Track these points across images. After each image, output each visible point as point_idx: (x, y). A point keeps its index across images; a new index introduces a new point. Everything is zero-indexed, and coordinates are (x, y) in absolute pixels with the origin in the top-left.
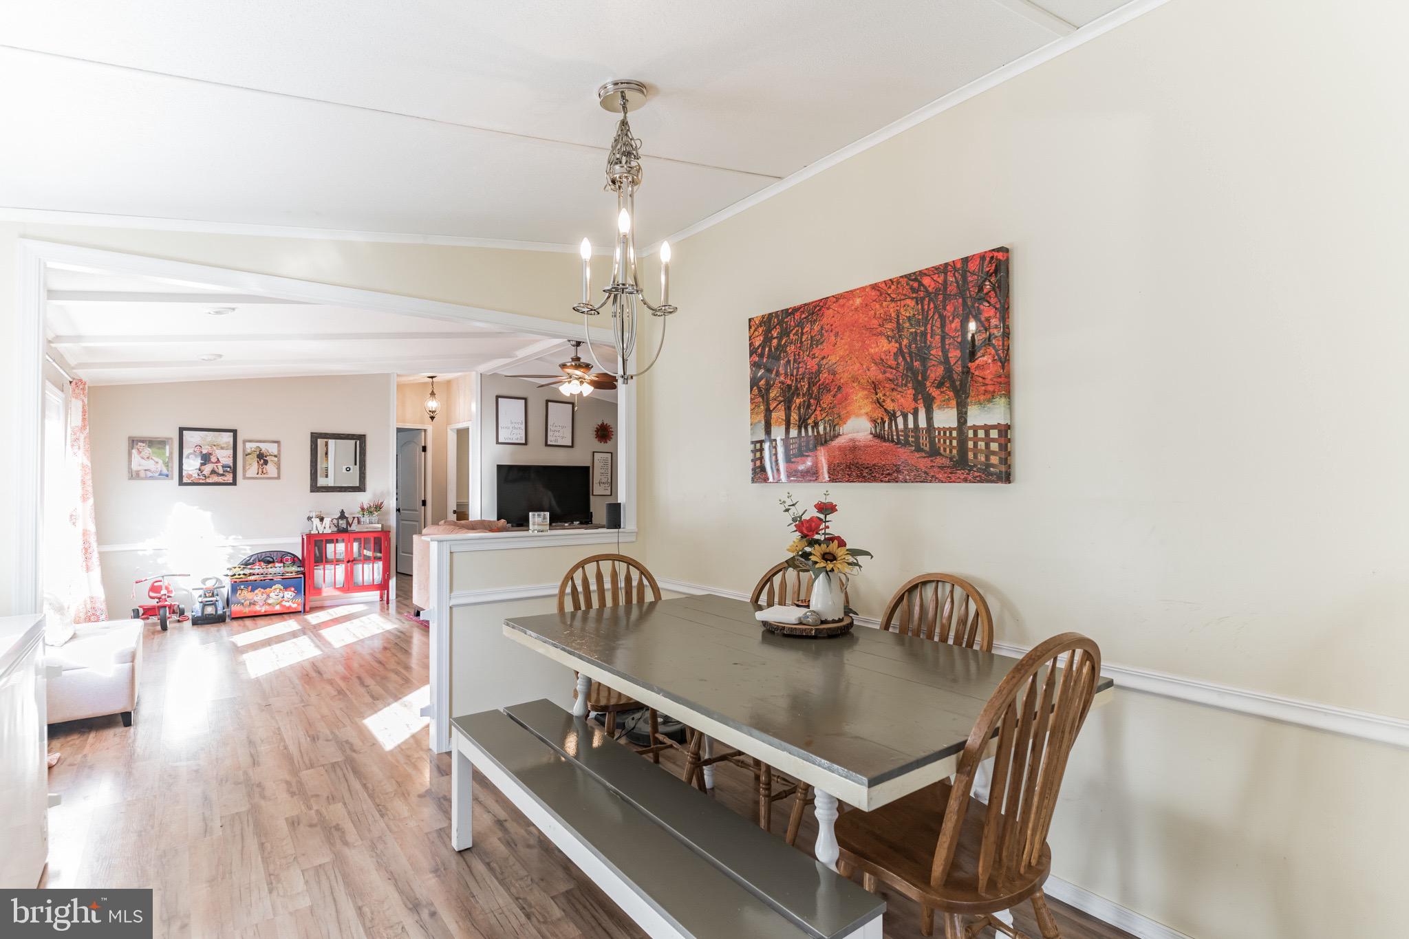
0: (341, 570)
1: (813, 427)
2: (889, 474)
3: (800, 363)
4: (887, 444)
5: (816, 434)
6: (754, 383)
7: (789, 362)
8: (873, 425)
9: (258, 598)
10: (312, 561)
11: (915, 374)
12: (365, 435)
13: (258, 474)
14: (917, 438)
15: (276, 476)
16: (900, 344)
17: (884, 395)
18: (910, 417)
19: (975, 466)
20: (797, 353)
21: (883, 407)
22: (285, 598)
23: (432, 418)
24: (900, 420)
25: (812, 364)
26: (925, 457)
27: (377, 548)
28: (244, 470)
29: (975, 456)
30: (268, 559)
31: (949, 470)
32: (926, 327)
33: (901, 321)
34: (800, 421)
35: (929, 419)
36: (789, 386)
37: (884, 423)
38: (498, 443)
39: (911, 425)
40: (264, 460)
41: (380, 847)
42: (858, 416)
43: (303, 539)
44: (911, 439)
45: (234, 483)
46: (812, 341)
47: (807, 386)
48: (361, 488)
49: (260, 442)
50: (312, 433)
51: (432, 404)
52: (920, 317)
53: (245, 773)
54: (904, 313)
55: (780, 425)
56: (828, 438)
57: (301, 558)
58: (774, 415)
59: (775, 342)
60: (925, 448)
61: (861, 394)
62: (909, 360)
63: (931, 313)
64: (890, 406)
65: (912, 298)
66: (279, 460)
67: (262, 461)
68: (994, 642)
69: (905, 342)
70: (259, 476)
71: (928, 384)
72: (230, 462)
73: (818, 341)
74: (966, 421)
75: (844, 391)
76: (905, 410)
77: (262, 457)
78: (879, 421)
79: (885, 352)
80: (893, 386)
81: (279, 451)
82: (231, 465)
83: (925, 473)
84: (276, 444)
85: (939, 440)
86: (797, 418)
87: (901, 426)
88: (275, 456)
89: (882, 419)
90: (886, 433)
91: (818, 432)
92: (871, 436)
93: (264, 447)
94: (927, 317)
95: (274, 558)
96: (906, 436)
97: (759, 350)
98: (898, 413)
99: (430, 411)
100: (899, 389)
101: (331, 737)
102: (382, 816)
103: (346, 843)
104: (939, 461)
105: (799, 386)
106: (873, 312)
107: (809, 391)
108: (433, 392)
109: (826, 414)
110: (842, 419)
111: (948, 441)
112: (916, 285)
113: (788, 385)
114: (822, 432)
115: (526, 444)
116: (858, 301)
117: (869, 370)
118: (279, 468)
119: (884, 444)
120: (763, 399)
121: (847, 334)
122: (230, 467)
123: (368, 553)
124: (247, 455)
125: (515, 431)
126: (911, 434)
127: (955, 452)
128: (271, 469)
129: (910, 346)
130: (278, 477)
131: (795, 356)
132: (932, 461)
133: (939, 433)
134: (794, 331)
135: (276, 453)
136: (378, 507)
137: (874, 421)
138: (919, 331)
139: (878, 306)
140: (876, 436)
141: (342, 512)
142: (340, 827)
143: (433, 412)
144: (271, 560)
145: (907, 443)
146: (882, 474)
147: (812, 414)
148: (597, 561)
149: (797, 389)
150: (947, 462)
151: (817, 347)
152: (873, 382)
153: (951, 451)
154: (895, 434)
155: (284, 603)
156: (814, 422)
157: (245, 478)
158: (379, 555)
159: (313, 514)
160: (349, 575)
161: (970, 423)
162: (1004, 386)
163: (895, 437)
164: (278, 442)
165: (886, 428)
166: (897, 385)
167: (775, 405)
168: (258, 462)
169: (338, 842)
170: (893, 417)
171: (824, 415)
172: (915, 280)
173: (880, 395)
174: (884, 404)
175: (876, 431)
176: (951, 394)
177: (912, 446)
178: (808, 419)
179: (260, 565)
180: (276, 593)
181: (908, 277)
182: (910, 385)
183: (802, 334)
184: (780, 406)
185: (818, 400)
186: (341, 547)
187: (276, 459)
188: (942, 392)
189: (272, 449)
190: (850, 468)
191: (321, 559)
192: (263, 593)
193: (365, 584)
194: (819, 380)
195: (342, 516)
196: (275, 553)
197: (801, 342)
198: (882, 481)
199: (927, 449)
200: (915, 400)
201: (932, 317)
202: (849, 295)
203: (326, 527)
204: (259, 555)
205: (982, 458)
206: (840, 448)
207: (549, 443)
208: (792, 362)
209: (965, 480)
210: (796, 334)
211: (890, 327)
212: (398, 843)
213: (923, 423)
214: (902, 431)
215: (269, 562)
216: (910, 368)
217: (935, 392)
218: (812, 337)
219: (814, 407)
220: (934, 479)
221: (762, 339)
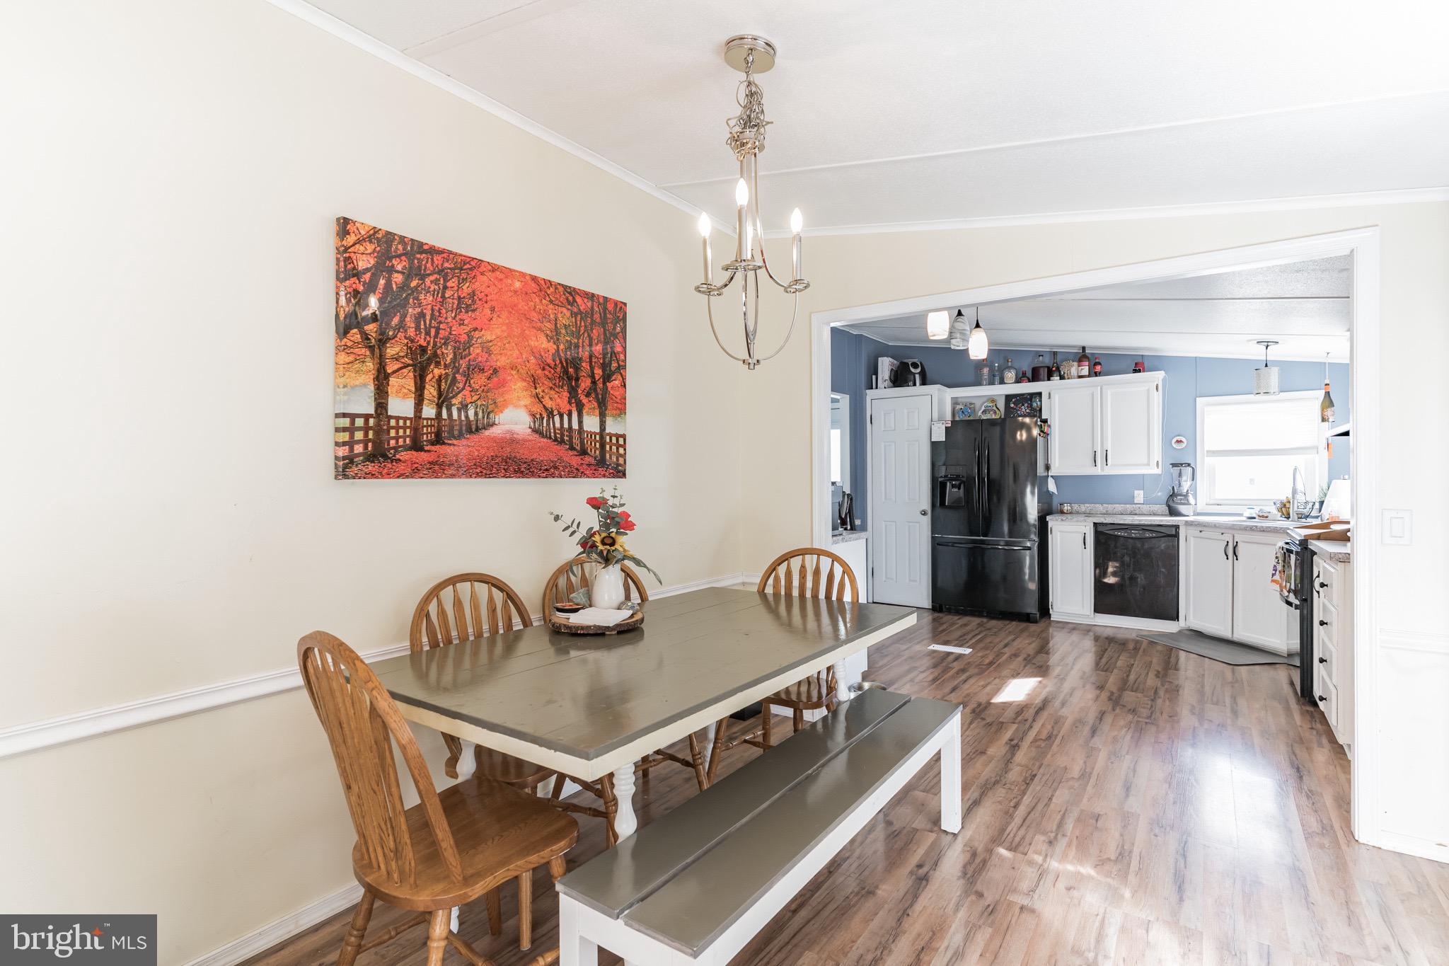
1: (459, 410)
2: (547, 470)
3: (440, 322)
4: (545, 440)
5: (463, 418)
6: (347, 325)
7: (422, 315)
8: (532, 419)
11: (570, 378)
14: (571, 437)
16: (558, 347)
17: (543, 391)
18: (566, 418)
19: (610, 465)
20: (437, 308)
21: (542, 402)
24: (557, 419)
25: (460, 331)
26: (576, 455)
29: (610, 458)
31: (593, 468)
32: (578, 340)
33: (558, 325)
34: (439, 398)
35: (580, 422)
36: (423, 350)
37: (543, 419)
39: (566, 425)
42: (516, 406)
44: (566, 438)
46: (459, 303)
47: (451, 356)
52: (574, 329)
54: (561, 319)
55: (405, 396)
56: (480, 426)
58: (392, 380)
59: (398, 278)
60: (577, 447)
61: (520, 384)
62: (565, 365)
63: (582, 329)
64: (549, 404)
65: (568, 309)
69: (562, 347)
71: (580, 392)
73: (468, 306)
74: (605, 429)
75: (501, 375)
76: (561, 410)
78: (538, 416)
79: (544, 349)
80: (551, 385)
83: (577, 469)
85: (587, 441)
86: (435, 393)
87: (558, 425)
89: (541, 414)
90: (545, 429)
91: (467, 417)
92: (530, 430)
94: (580, 332)
96: (562, 435)
97: (367, 276)
98: (556, 412)
100: (557, 389)
104: (588, 459)
105: (439, 352)
106: (533, 304)
107: (454, 363)
109: (478, 397)
110: (497, 407)
111: (593, 443)
112: (570, 298)
113: (421, 346)
114: (472, 417)
116: (517, 285)
117: (528, 361)
119: (542, 440)
120: (373, 353)
121: (504, 315)
126: (566, 433)
127: (598, 452)
129: (566, 352)
131: (433, 310)
132: (582, 459)
133: (587, 435)
134: (432, 278)
137: (534, 416)
138: (573, 341)
139: (537, 300)
140: (535, 431)
145: (562, 442)
146: (540, 470)
147: (459, 392)
149: (435, 355)
150: (593, 461)
151: (467, 312)
152: (533, 376)
153: (595, 452)
154: (552, 431)
156: (461, 403)
161: (607, 431)
163: (552, 434)
165: (545, 425)
166: (554, 384)
167: (396, 367)
170: (551, 414)
171: (475, 398)
172: (570, 293)
173: (539, 390)
174: (543, 400)
175: (535, 425)
176: (596, 404)
177: (567, 444)
178: (453, 397)
181: (565, 287)
182: (566, 388)
183: (445, 288)
184: (405, 371)
185: (468, 377)
188: (590, 401)
190: (506, 462)
194: (470, 354)
197: (443, 296)
198: (539, 477)
199: (578, 448)
200: (570, 403)
201: (583, 333)
202: (509, 272)
205: (614, 459)
206: (494, 439)
208: (428, 318)
209: (604, 476)
210: (436, 282)
211: (549, 327)
213: (575, 426)
214: (558, 430)
216: (566, 372)
217: (585, 400)
218: (459, 298)
219: (461, 385)
220: (583, 475)
221: (372, 262)
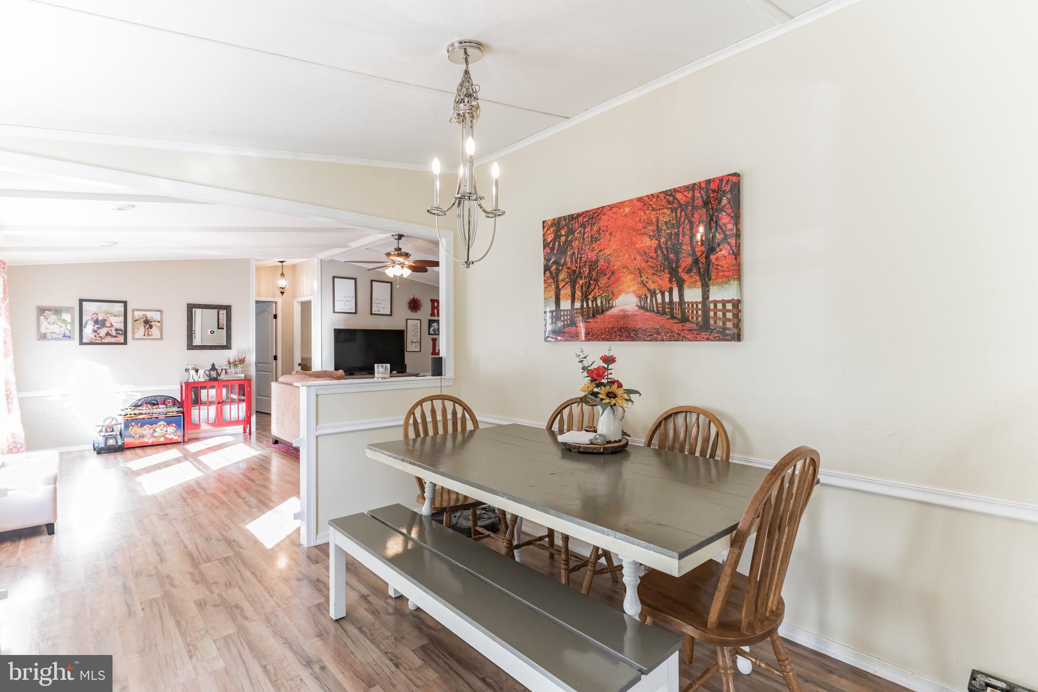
0: (212, 409)
1: (592, 301)
2: (650, 335)
3: (582, 254)
4: (649, 313)
5: (594, 306)
6: (547, 268)
7: (574, 253)
8: (639, 300)
9: (147, 432)
10: (190, 403)
11: (670, 263)
12: (230, 306)
13: (144, 336)
14: (672, 309)
15: (159, 337)
16: (659, 241)
17: (647, 278)
18: (667, 294)
19: (715, 329)
20: (580, 247)
21: (646, 286)
22: (168, 432)
23: (282, 293)
24: (659, 297)
25: (592, 256)
26: (677, 323)
27: (241, 392)
28: (133, 333)
29: (715, 322)
30: (154, 401)
31: (696, 332)
32: (679, 229)
33: (660, 224)
34: (582, 297)
35: (681, 295)
36: (574, 272)
37: (647, 298)
38: (334, 312)
39: (667, 300)
40: (149, 325)
41: (273, 619)
42: (627, 293)
43: (182, 386)
44: (667, 310)
45: (125, 343)
46: (592, 238)
47: (588, 271)
48: (227, 347)
49: (146, 310)
50: (188, 304)
51: (282, 283)
52: (674, 222)
53: (156, 568)
54: (662, 219)
55: (567, 299)
56: (604, 309)
57: (179, 400)
58: (562, 292)
59: (563, 239)
60: (678, 317)
61: (630, 277)
62: (666, 253)
63: (682, 219)
64: (652, 286)
65: (668, 208)
66: (162, 325)
67: (148, 325)
68: (730, 455)
69: (663, 240)
70: (145, 337)
71: (680, 270)
72: (121, 326)
73: (596, 238)
74: (708, 297)
75: (616, 275)
76: (663, 289)
77: (147, 323)
78: (643, 297)
79: (648, 246)
80: (653, 272)
81: (162, 318)
82: (123, 329)
83: (678, 334)
84: (159, 313)
85: (688, 311)
86: (580, 295)
87: (660, 301)
88: (159, 322)
89: (645, 295)
90: (648, 305)
91: (596, 305)
92: (637, 307)
93: (150, 315)
94: (680, 222)
95: (159, 401)
96: (664, 308)
97: (551, 244)
98: (658, 291)
99: (280, 288)
100: (658, 274)
101: (220, 538)
102: (271, 596)
103: (246, 618)
104: (688, 325)
105: (582, 271)
106: (638, 218)
107: (589, 274)
108: (282, 273)
109: (602, 291)
110: (614, 295)
111: (695, 312)
112: (671, 199)
113: (573, 270)
114: (599, 304)
115: (356, 313)
116: (627, 210)
117: (635, 260)
118: (161, 332)
119: (647, 313)
120: (554, 280)
121: (619, 233)
122: (122, 331)
123: (235, 397)
124: (135, 321)
125: (347, 303)
126: (667, 306)
127: (700, 319)
128: (155, 331)
129: (667, 243)
130: (161, 338)
131: (578, 249)
132: (683, 326)
133: (688, 306)
134: (578, 231)
135: (159, 320)
136: (242, 361)
137: (640, 297)
138: (673, 232)
139: (642, 214)
140: (641, 308)
141: (213, 365)
142: (239, 606)
143: (283, 288)
144: (156, 402)
145: (664, 313)
146: (645, 335)
147: (592, 291)
148: (432, 400)
149: (580, 273)
150: (694, 327)
151: (596, 242)
152: (639, 269)
153: (697, 319)
154: (655, 306)
155: (167, 436)
156: (593, 297)
157: (134, 339)
158: (243, 398)
159: (190, 367)
160: (220, 413)
161: (711, 299)
162: (736, 273)
163: (655, 308)
164: (160, 311)
165: (649, 302)
166: (657, 271)
167: (563, 284)
168: (145, 327)
169: (239, 617)
170: (653, 293)
171: (601, 292)
172: (671, 195)
173: (644, 278)
174: (647, 284)
175: (641, 304)
176: (698, 278)
177: (668, 315)
178: (589, 295)
179: (147, 406)
180: (161, 429)
181: (665, 193)
182: (667, 271)
183: (584, 233)
184: (567, 285)
185: (596, 281)
186: (213, 392)
187: (159, 324)
188: (690, 276)
189: (155, 316)
190: (621, 331)
191: (197, 402)
192: (150, 428)
193: (232, 420)
194: (598, 267)
195: (213, 368)
196: (159, 397)
197: (583, 239)
198: (645, 340)
199: (679, 317)
200: (671, 282)
201: (684, 222)
202: (620, 205)
203: (201, 377)
204: (146, 399)
205: (720, 323)
206: (612, 316)
207: (373, 312)
208: (576, 254)
209: (708, 339)
210: (579, 233)
211: (652, 229)
212: (287, 616)
214: (661, 304)
215: (154, 404)
216: (666, 258)
217: (685, 276)
218: (592, 235)
219: (593, 287)
220: (685, 339)
221: (553, 236)
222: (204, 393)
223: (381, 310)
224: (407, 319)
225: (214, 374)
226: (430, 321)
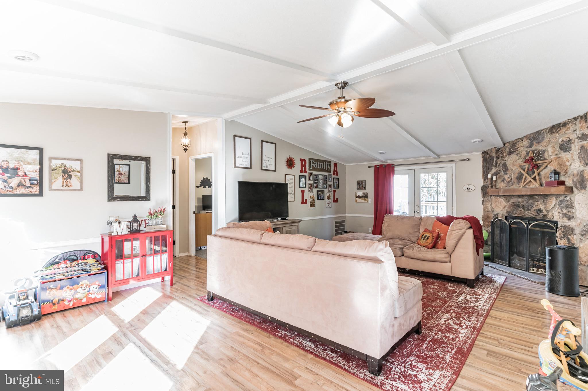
0: (137, 261)
9: (67, 294)
10: (114, 257)
12: (149, 158)
13: (63, 186)
15: (79, 188)
22: (91, 292)
23: (185, 150)
27: (164, 243)
28: (51, 183)
30: (73, 257)
38: (235, 167)
40: (69, 175)
43: (103, 239)
45: (41, 194)
48: (146, 198)
49: (65, 159)
50: (109, 154)
51: (186, 141)
57: (100, 254)
66: (81, 175)
67: (67, 175)
70: (64, 188)
72: (37, 176)
77: (67, 173)
81: (82, 167)
82: (38, 178)
84: (79, 162)
88: (78, 172)
93: (68, 164)
95: (78, 256)
99: (184, 145)
108: (186, 132)
115: (251, 168)
118: (81, 182)
122: (37, 181)
123: (157, 248)
124: (52, 170)
125: (245, 160)
128: (74, 182)
130: (81, 189)
135: (79, 169)
136: (162, 212)
141: (135, 217)
143: (186, 146)
144: (75, 258)
155: (90, 296)
157: (51, 189)
158: (164, 249)
159: (113, 219)
160: (143, 265)
164: (80, 160)
168: (63, 177)
179: (65, 263)
180: (83, 288)
186: (137, 244)
187: (79, 174)
189: (76, 166)
191: (121, 256)
192: (71, 289)
193: (155, 272)
195: (135, 219)
196: (79, 252)
203: (123, 230)
204: (65, 255)
207: (263, 168)
215: (74, 260)
222: (127, 246)
223: (268, 166)
224: (286, 175)
225: (135, 226)
226: (300, 176)
